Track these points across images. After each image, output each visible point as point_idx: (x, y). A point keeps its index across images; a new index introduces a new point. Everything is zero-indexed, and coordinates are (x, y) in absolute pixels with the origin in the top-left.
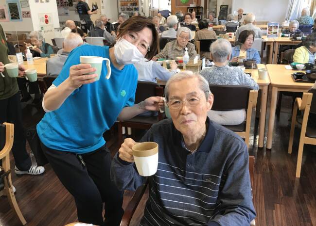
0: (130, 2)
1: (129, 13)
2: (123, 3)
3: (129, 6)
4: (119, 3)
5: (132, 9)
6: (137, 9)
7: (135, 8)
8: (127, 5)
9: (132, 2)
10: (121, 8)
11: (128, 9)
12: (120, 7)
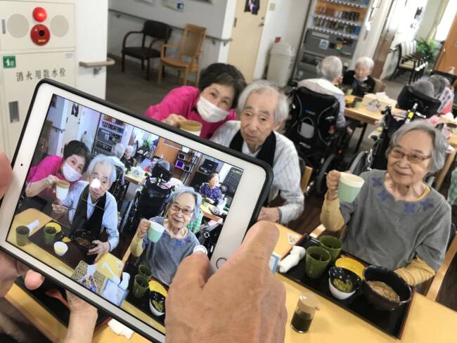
0: (343, 9)
1: (332, 36)
2: (324, 5)
3: (338, 17)
4: (315, 4)
5: (341, 27)
6: (355, 30)
7: (349, 26)
8: (332, 15)
9: (348, 10)
10: (316, 19)
11: (332, 25)
12: (312, 13)
